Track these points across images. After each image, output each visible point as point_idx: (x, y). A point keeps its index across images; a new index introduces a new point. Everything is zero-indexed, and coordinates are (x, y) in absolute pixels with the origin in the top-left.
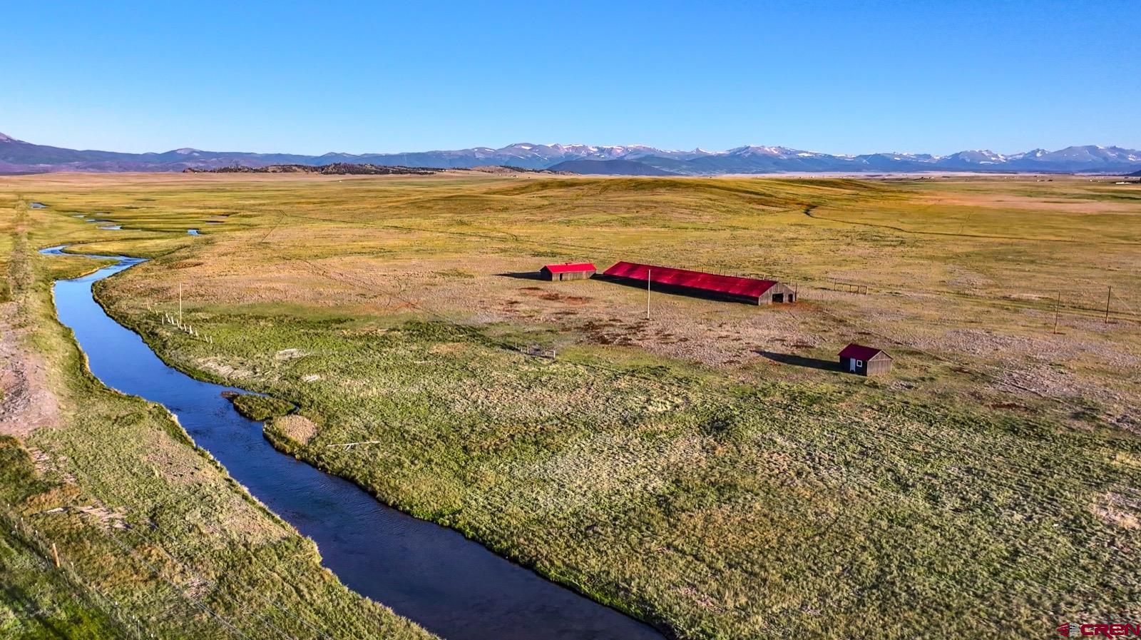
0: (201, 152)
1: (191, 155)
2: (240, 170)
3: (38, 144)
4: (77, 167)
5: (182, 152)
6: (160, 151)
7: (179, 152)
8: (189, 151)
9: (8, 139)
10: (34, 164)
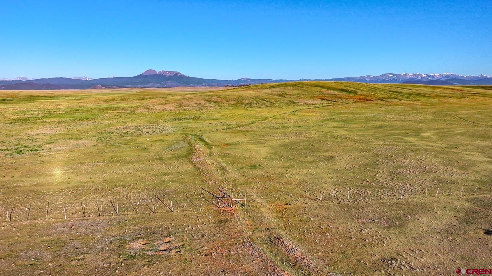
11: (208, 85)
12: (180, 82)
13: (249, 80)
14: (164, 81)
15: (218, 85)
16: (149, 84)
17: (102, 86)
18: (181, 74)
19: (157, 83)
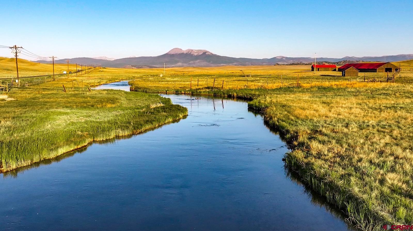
0: (286, 58)
1: (282, 59)
2: (299, 64)
3: (222, 56)
4: (235, 65)
5: (278, 58)
6: (269, 58)
7: (277, 58)
8: (281, 57)
9: (211, 54)
10: (220, 64)
11: (241, 65)
12: (209, 62)
13: (284, 59)
14: (192, 60)
15: (251, 65)
16: (176, 64)
17: (132, 66)
18: (210, 52)
19: (185, 62)
